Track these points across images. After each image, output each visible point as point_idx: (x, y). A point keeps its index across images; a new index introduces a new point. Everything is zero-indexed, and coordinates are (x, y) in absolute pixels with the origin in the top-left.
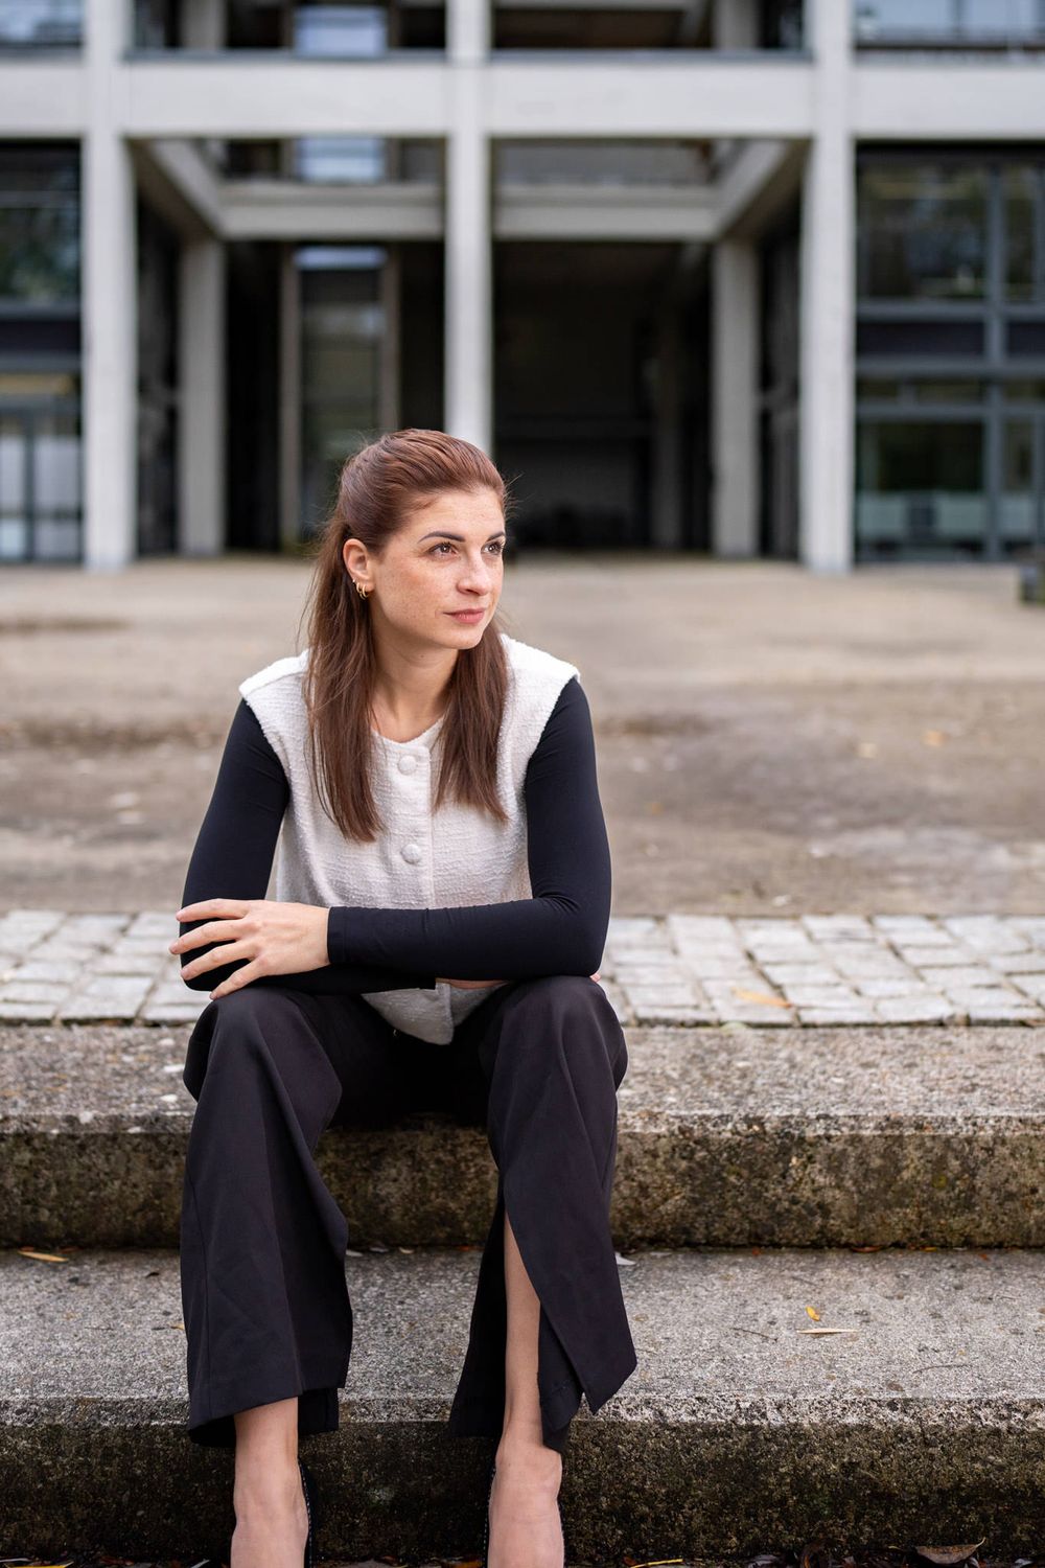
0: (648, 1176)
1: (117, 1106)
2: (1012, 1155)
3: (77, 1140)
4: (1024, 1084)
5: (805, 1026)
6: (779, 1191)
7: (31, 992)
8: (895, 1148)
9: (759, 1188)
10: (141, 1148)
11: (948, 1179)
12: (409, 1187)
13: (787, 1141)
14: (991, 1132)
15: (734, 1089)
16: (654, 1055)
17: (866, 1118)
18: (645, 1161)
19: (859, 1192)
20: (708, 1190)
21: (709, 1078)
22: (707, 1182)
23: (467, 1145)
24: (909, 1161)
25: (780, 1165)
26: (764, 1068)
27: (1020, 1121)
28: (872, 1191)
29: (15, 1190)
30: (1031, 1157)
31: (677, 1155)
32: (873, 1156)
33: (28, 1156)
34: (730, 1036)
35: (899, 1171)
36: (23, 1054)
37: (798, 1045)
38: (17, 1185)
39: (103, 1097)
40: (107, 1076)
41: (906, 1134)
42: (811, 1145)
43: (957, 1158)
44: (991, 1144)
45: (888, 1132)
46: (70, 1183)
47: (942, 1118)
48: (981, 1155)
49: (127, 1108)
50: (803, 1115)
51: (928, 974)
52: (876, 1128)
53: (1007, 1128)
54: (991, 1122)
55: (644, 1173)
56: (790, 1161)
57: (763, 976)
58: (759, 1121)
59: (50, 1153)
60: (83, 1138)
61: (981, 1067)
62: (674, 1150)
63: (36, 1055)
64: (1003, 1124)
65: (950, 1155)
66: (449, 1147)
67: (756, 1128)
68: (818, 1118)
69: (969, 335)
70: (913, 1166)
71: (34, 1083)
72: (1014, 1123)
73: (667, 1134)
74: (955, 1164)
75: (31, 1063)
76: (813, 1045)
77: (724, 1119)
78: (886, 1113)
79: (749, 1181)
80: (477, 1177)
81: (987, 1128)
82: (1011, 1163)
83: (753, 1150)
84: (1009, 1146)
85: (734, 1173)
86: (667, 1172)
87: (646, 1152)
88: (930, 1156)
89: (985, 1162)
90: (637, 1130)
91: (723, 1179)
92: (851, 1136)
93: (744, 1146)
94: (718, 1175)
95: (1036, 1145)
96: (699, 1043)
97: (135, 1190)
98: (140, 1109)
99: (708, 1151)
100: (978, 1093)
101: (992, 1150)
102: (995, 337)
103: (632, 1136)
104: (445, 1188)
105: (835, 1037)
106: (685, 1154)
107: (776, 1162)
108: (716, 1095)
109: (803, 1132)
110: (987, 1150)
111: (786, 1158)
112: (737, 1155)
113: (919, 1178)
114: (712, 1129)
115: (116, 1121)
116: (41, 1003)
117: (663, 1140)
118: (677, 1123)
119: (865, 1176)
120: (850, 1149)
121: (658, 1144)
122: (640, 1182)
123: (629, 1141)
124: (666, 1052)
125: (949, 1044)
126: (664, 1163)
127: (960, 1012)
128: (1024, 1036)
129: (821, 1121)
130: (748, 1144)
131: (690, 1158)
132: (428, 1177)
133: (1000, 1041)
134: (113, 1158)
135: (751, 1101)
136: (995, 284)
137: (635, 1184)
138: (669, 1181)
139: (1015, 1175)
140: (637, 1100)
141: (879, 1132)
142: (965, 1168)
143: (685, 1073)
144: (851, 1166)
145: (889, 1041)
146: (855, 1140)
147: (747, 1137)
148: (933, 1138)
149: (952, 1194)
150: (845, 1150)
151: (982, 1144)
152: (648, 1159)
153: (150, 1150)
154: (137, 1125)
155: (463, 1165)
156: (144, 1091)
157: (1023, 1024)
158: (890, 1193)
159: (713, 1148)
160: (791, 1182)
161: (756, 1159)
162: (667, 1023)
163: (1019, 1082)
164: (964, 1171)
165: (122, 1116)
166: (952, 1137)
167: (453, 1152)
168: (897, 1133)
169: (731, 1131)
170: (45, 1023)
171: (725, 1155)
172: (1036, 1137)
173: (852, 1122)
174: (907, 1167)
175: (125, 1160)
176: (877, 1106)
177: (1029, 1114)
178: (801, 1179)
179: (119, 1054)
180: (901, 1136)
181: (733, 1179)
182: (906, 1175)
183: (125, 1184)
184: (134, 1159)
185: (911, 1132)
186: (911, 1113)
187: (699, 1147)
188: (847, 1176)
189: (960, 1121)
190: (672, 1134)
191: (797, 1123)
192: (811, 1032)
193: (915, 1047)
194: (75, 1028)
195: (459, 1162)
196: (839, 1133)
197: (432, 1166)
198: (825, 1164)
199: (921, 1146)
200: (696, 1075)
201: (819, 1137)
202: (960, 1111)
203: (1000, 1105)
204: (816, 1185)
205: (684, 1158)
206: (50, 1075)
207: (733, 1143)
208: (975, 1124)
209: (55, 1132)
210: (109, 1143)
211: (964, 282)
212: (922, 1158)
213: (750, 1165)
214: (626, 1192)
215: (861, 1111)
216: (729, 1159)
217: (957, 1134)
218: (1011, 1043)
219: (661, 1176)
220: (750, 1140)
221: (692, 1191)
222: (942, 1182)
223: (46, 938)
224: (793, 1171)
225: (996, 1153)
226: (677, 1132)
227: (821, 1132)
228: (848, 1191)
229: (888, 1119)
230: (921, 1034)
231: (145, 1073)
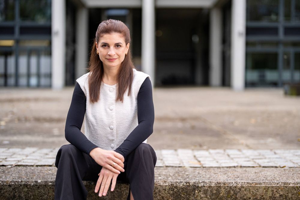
0: (164, 195)
1: (46, 179)
2: (245, 190)
3: (37, 186)
4: (250, 177)
5: (204, 167)
6: (193, 198)
7: (29, 161)
8: (219, 189)
9: (188, 197)
10: (51, 188)
11: (230, 195)
12: (111, 197)
13: (195, 187)
14: (240, 185)
15: (184, 177)
16: (168, 172)
17: (213, 182)
18: (163, 191)
19: (211, 198)
20: (177, 198)
21: (179, 176)
22: (177, 196)
23: (124, 187)
24: (222, 192)
25: (193, 192)
26: (192, 174)
27: (247, 183)
28: (214, 198)
29: (24, 197)
30: (249, 191)
31: (170, 190)
32: (214, 190)
33: (26, 189)
34: (186, 169)
35: (220, 194)
36: (27, 171)
37: (201, 170)
38: (24, 196)
39: (43, 178)
40: (45, 174)
41: (221, 185)
42: (200, 188)
43: (233, 191)
44: (240, 188)
45: (217, 185)
46: (36, 195)
47: (230, 182)
48: (238, 190)
49: (49, 180)
50: (199, 182)
51: (234, 159)
52: (215, 184)
53: (244, 184)
54: (241, 183)
55: (163, 194)
56: (195, 191)
57: (197, 159)
58: (189, 183)
59: (31, 189)
60: (39, 185)
61: (241, 174)
62: (169, 189)
63: (29, 171)
64: (243, 183)
65: (231, 190)
66: (120, 188)
67: (188, 184)
68: (202, 182)
69: (274, 31)
70: (223, 192)
71: (28, 176)
72: (246, 183)
73: (168, 185)
74: (232, 192)
75: (28, 172)
76: (204, 170)
77: (181, 182)
78: (217, 181)
79: (186, 196)
80: (126, 195)
81: (240, 184)
82: (245, 192)
83: (187, 189)
84: (244, 188)
85: (183, 194)
86: (168, 194)
87: (163, 189)
88: (227, 190)
89: (239, 192)
90: (161, 184)
91: (181, 195)
92: (209, 186)
93: (185, 188)
94: (179, 194)
95: (250, 188)
96: (178, 170)
97: (50, 197)
98: (51, 180)
99: (177, 189)
100: (239, 178)
101: (241, 189)
102: (281, 31)
103: (160, 186)
104: (119, 197)
105: (210, 169)
106: (172, 190)
107: (192, 192)
108: (180, 178)
109: (198, 185)
110: (239, 189)
111: (194, 191)
112: (184, 190)
113: (224, 195)
114: (178, 184)
115: (46, 182)
116: (31, 162)
117: (167, 187)
118: (170, 183)
119: (212, 195)
120: (209, 189)
121: (166, 188)
122: (162, 196)
123: (160, 187)
124: (171, 171)
125: (235, 170)
126: (167, 192)
127: (239, 165)
128: (252, 169)
129: (203, 183)
130: (186, 188)
131: (173, 191)
132: (115, 195)
133: (247, 170)
134: (45, 190)
135: (188, 179)
136: (281, 18)
137: (161, 196)
138: (168, 196)
139: (246, 195)
140: (162, 179)
141: (215, 185)
142: (234, 193)
143: (174, 175)
144: (209, 193)
145: (222, 170)
146: (210, 187)
147: (186, 186)
148: (227, 186)
149: (231, 199)
150: (208, 189)
151: (238, 188)
152: (164, 191)
153: (53, 188)
154: (51, 183)
155: (123, 192)
156: (53, 177)
157: (253, 167)
158: (218, 199)
159: (178, 188)
160: (196, 196)
161: (188, 191)
162: (172, 167)
163: (249, 176)
164: (234, 194)
165: (47, 181)
166: (232, 186)
167: (120, 189)
168: (219, 185)
169: (182, 185)
170: (33, 166)
171: (181, 190)
172: (250, 186)
173: (210, 183)
174: (222, 193)
175: (48, 190)
176: (215, 180)
177: (249, 182)
178: (198, 195)
179: (48, 171)
180: (220, 186)
181: (183, 195)
182: (221, 195)
183: (48, 196)
184: (50, 190)
185: (223, 185)
186: (223, 181)
187: (175, 188)
188: (208, 195)
189: (234, 183)
190: (169, 185)
191: (197, 183)
192: (205, 168)
193: (227, 171)
194: (39, 167)
195: (122, 191)
196: (206, 185)
197: (116, 192)
198: (203, 192)
199: (225, 188)
200: (177, 175)
201: (202, 186)
202: (234, 181)
203: (243, 180)
204: (201, 197)
205: (172, 191)
206: (32, 174)
207: (183, 187)
208: (237, 184)
209: (32, 184)
210: (44, 187)
211: (273, 17)
212: (225, 191)
213: (186, 192)
214: (159, 198)
215: (212, 181)
216: (182, 191)
217: (233, 186)
218: (249, 170)
219: (167, 195)
220: (187, 187)
221: (174, 198)
222: (229, 196)
223: (34, 152)
224: (196, 194)
225: (241, 190)
226: (170, 185)
227: (202, 185)
228: (208, 198)
229: (217, 182)
230: (229, 169)
231: (53, 174)
